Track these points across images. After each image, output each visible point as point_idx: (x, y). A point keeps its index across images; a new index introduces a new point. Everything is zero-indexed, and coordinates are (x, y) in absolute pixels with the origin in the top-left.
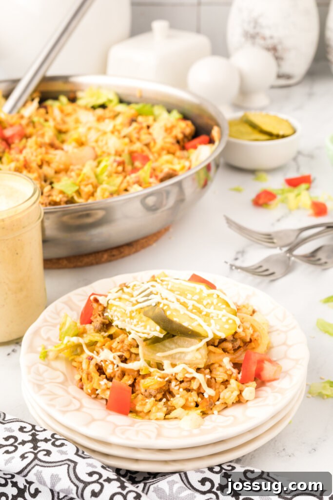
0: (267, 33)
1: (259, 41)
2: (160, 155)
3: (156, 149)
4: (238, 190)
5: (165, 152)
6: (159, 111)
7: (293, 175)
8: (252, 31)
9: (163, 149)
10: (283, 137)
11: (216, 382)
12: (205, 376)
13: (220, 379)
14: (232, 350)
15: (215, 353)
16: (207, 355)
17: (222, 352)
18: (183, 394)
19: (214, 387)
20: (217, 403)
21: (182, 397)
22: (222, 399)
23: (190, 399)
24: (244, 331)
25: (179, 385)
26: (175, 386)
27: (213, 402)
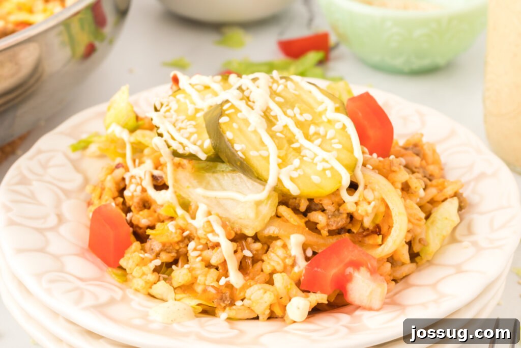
4: (178, 65)
11: (262, 271)
12: (242, 250)
13: (267, 268)
14: (326, 229)
15: (287, 221)
16: (268, 219)
17: (303, 225)
18: (194, 266)
19: (251, 275)
20: (239, 303)
21: (191, 270)
22: (250, 299)
23: (201, 279)
24: (356, 203)
25: (202, 250)
26: (195, 249)
27: (230, 298)
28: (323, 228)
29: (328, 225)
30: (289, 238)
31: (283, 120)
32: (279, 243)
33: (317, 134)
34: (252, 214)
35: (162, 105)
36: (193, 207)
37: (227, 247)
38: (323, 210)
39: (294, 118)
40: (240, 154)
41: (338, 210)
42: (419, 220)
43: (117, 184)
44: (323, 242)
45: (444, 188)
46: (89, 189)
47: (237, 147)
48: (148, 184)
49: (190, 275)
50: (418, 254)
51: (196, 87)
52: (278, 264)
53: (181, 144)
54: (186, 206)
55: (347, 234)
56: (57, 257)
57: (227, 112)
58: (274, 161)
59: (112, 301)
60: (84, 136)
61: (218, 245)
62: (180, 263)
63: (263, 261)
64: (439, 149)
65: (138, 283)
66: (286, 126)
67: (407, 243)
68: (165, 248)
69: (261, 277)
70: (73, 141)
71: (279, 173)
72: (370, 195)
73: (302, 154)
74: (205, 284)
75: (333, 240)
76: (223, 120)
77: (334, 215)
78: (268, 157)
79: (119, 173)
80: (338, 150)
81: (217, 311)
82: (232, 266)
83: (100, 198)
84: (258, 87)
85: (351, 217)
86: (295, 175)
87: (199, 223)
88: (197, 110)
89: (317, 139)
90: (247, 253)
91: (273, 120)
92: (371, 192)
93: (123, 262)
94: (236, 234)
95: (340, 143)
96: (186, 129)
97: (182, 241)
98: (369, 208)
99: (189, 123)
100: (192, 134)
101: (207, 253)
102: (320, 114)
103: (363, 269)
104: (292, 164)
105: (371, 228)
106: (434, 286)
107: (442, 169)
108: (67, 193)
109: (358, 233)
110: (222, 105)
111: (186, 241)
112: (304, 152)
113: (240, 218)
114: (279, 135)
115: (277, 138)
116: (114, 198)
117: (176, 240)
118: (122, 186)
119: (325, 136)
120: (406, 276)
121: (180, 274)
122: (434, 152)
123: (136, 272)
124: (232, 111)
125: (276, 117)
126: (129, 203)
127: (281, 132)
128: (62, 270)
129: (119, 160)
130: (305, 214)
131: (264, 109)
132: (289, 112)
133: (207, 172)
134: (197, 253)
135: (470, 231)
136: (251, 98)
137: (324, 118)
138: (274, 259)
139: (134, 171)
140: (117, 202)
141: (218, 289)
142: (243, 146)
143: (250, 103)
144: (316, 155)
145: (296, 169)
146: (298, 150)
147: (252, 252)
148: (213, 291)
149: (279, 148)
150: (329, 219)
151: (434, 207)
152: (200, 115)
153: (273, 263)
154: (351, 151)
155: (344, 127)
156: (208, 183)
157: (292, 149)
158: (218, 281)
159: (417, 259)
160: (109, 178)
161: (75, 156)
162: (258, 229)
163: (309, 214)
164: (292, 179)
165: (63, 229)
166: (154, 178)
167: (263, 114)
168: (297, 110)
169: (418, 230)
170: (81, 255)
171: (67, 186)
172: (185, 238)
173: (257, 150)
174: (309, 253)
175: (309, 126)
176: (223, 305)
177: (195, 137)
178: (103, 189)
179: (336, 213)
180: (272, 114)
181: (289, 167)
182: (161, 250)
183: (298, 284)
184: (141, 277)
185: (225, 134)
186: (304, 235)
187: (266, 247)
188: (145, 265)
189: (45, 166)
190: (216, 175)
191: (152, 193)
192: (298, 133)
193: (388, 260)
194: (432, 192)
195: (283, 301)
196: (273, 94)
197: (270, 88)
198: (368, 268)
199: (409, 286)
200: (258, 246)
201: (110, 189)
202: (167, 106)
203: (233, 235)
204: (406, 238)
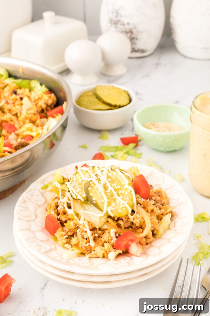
0: (125, 21)
1: (120, 27)
2: (24, 123)
3: (21, 118)
4: (84, 147)
5: (28, 121)
6: (35, 84)
7: (128, 134)
8: (115, 19)
9: (26, 118)
10: (120, 107)
11: (101, 241)
12: (95, 233)
13: (103, 240)
14: (124, 227)
15: (110, 224)
16: (104, 223)
17: (116, 225)
18: (79, 238)
19: (97, 242)
20: (93, 252)
21: (77, 239)
22: (96, 251)
23: (81, 243)
24: (134, 219)
25: (82, 232)
26: (80, 232)
27: (90, 250)
28: (123, 226)
29: (124, 225)
30: (111, 230)
31: (110, 188)
32: (107, 231)
33: (121, 193)
34: (98, 221)
35: (71, 179)
36: (80, 216)
37: (89, 233)
38: (123, 220)
39: (114, 187)
40: (94, 202)
41: (128, 220)
42: (156, 223)
43: (56, 204)
44: (122, 232)
45: (167, 209)
46: (46, 205)
47: (94, 199)
48: (65, 206)
49: (77, 241)
50: (156, 234)
51: (83, 171)
52: (107, 239)
53: (76, 195)
54: (77, 215)
55: (131, 229)
56: (33, 232)
57: (91, 185)
58: (106, 204)
59: (51, 250)
60: (46, 183)
61: (86, 232)
62: (74, 236)
63: (102, 237)
64: (167, 193)
65: (60, 243)
66: (111, 191)
67: (151, 231)
68: (70, 231)
69: (100, 243)
70: (42, 186)
71: (107, 209)
72: (138, 216)
73: (116, 201)
74: (82, 245)
75: (126, 231)
76: (90, 188)
77: (126, 222)
78: (104, 202)
79: (56, 200)
80: (128, 200)
81: (86, 254)
82: (91, 239)
83: (50, 209)
84: (103, 174)
85: (132, 223)
86: (113, 209)
87: (81, 222)
88: (82, 181)
89: (121, 195)
90: (96, 235)
91: (107, 188)
92: (139, 215)
93: (56, 235)
94: (93, 227)
95: (129, 197)
96: (78, 189)
97: (75, 229)
98: (138, 221)
99: (79, 186)
100: (80, 191)
101: (83, 234)
102: (123, 185)
103: (134, 243)
104: (112, 205)
105: (139, 226)
106: (159, 247)
107: (168, 200)
108: (39, 206)
109: (135, 228)
110: (90, 182)
111: (77, 228)
112: (117, 201)
113: (95, 222)
114: (108, 194)
115: (108, 195)
116: (54, 210)
117: (73, 228)
118: (57, 205)
119: (124, 194)
120: (151, 242)
121: (74, 240)
122: (165, 194)
123: (59, 239)
124: (93, 185)
125: (108, 187)
126: (59, 212)
127: (109, 193)
128: (35, 238)
129: (57, 195)
130: (117, 221)
131: (104, 184)
132: (113, 185)
133: (85, 204)
134: (80, 233)
135: (175, 226)
136: (100, 179)
137: (124, 188)
138: (105, 237)
139: (61, 200)
140: (55, 211)
141: (85, 247)
142: (96, 198)
143: (100, 181)
144: (120, 202)
145: (113, 207)
146: (114, 200)
147: (98, 234)
148: (84, 248)
149: (108, 199)
150: (124, 223)
151: (163, 216)
152: (83, 183)
153: (105, 239)
154: (133, 200)
155: (131, 191)
156: (85, 208)
157: (112, 199)
158: (86, 244)
159: (155, 236)
160: (53, 202)
161: (43, 191)
162: (100, 226)
163: (118, 221)
164: (112, 211)
165: (36, 221)
166: (68, 203)
167: (103, 186)
168: (115, 184)
169: (156, 226)
170: (42, 231)
171: (39, 203)
172: (76, 227)
173: (100, 200)
174: (117, 235)
175: (119, 190)
176: (87, 253)
177: (80, 193)
178: (51, 206)
179: (127, 221)
180: (107, 185)
181: (111, 207)
182: (68, 231)
183: (113, 246)
184: (61, 241)
185: (90, 194)
186: (116, 229)
187: (103, 232)
188: (63, 237)
189: (32, 196)
190: (88, 205)
191: (67, 209)
192: (115, 193)
193: (145, 237)
194: (163, 211)
195: (107, 252)
196: (108, 177)
197: (107, 174)
198: (136, 242)
199: (152, 246)
200: (100, 232)
201: (53, 206)
202: (72, 179)
203: (92, 228)
204: (151, 229)
